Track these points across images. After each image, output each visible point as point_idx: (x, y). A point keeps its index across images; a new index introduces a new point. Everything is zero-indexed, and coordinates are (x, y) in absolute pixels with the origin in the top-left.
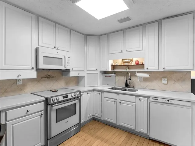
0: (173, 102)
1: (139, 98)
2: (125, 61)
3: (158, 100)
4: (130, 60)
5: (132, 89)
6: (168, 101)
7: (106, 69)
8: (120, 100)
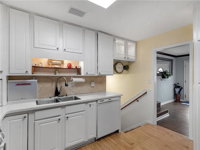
0: (112, 99)
1: (89, 103)
2: (54, 62)
3: (103, 101)
4: (60, 62)
5: (65, 97)
6: (110, 99)
7: (27, 72)
8: (66, 114)
